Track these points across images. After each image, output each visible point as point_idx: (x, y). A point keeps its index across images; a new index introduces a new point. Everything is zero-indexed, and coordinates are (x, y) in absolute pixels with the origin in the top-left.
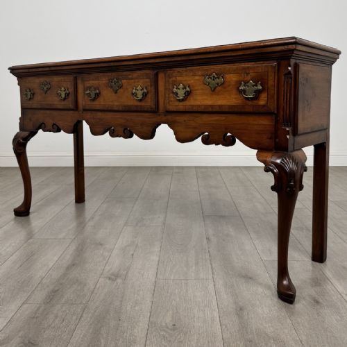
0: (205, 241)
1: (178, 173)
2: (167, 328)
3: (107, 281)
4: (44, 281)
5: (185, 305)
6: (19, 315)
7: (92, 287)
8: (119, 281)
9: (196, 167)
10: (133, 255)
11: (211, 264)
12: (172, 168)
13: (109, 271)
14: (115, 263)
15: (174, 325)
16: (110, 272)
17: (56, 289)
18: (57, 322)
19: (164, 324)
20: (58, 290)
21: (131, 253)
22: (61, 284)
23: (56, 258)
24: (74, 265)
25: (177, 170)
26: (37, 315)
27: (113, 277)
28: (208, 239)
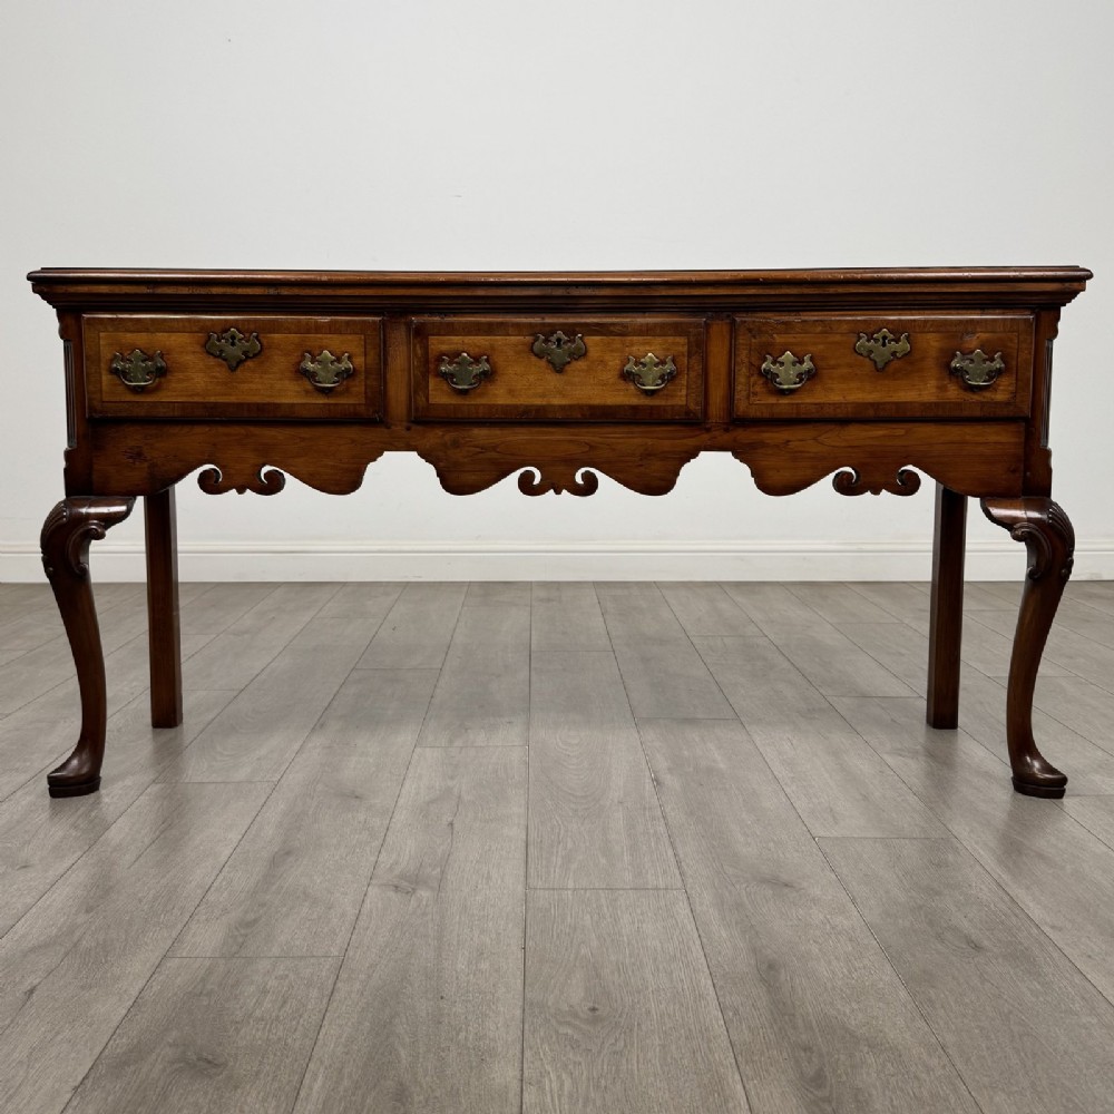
0: (649, 786)
1: (549, 600)
2: (576, 1015)
3: (391, 894)
4: (211, 897)
5: (613, 958)
6: (156, 988)
7: (351, 912)
8: (424, 894)
9: (596, 584)
10: (451, 824)
11: (674, 849)
12: (528, 586)
13: (391, 869)
14: (406, 848)
15: (594, 1009)
16: (397, 872)
17: (251, 916)
18: (267, 1005)
19: (565, 1008)
20: (255, 921)
21: (447, 818)
22: (262, 905)
23: (234, 836)
24: (288, 853)
25: (542, 594)
26: (209, 987)
27: (405, 884)
28: (657, 782)
